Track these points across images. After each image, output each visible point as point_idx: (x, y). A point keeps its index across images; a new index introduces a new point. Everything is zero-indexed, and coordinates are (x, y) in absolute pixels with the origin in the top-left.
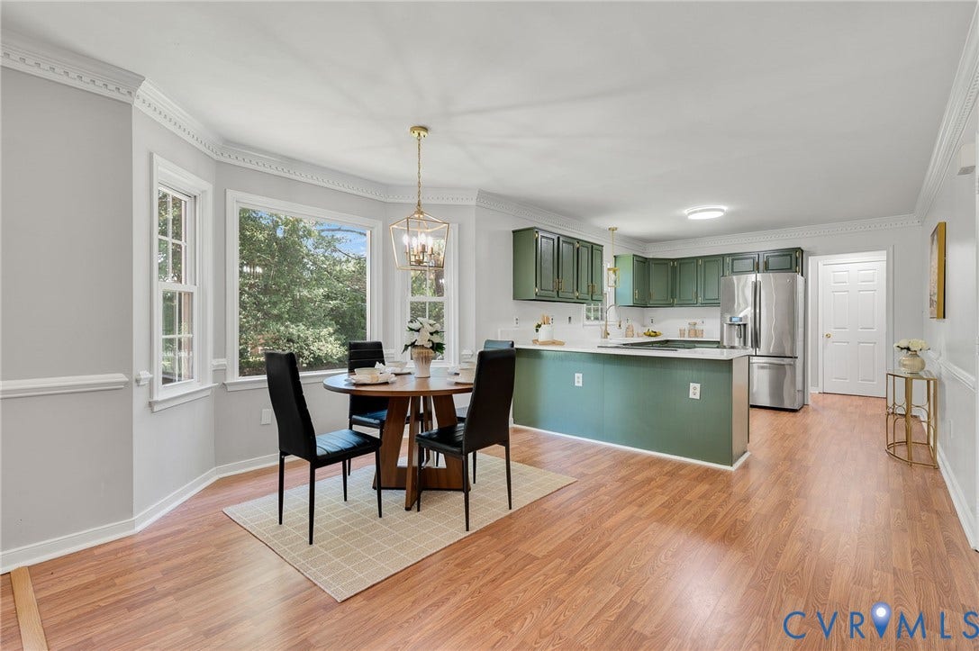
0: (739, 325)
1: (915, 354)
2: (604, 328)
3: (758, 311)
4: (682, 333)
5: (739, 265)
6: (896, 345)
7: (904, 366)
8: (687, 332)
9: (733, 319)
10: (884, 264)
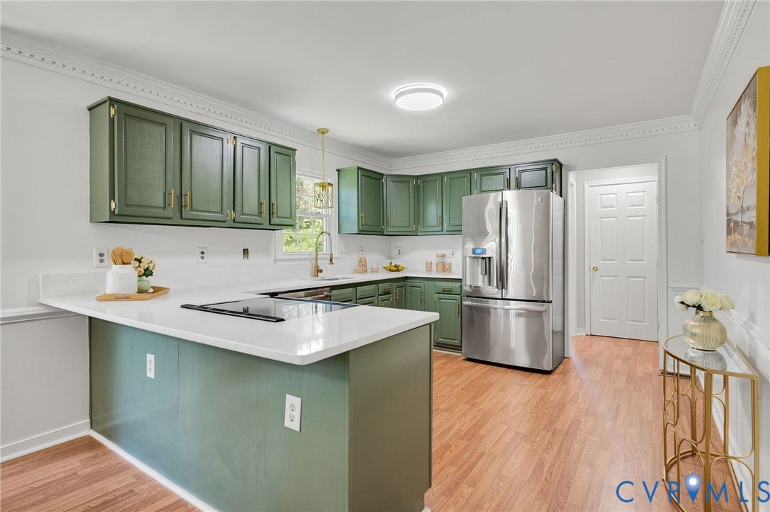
0: (484, 258)
1: (710, 318)
2: (314, 262)
3: (503, 240)
4: (429, 267)
5: (489, 182)
6: (678, 299)
7: (693, 335)
8: (434, 266)
9: (477, 251)
10: (655, 185)
